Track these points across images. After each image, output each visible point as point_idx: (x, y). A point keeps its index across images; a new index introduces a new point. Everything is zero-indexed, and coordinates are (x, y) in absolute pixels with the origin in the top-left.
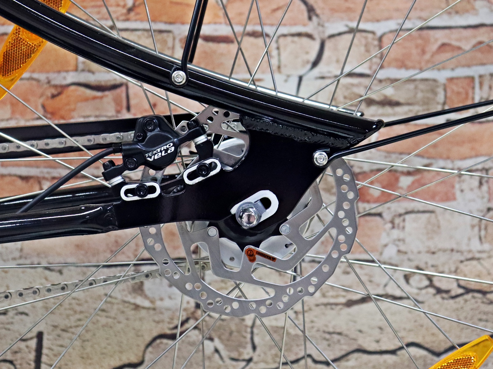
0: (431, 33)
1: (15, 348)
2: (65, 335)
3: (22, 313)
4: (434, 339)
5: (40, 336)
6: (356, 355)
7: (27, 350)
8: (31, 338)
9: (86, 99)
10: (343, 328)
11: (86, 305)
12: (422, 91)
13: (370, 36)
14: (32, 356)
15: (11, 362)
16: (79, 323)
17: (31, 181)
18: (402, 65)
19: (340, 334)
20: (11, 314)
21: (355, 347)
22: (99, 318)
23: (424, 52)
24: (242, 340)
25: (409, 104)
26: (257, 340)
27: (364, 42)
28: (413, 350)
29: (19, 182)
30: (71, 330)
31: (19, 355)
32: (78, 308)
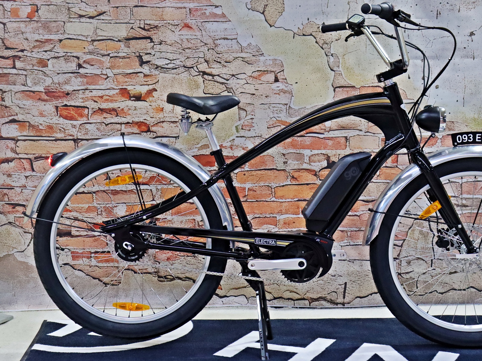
0: (479, 183)
1: (337, 287)
2: (354, 283)
3: (340, 276)
4: (479, 285)
5: (346, 283)
6: (452, 291)
7: (341, 288)
8: (343, 284)
9: (363, 205)
10: (448, 282)
11: (361, 274)
12: (476, 202)
13: (458, 184)
14: (343, 290)
15: (336, 292)
16: (359, 279)
17: (344, 232)
18: (469, 193)
19: (447, 283)
20: (337, 276)
21: (452, 288)
22: (365, 278)
23: (476, 189)
24: (413, 285)
25: (471, 206)
26: (418, 285)
27: (455, 186)
28: (472, 289)
29: (340, 232)
30: (356, 282)
31: (338, 290)
32: (359, 275)
